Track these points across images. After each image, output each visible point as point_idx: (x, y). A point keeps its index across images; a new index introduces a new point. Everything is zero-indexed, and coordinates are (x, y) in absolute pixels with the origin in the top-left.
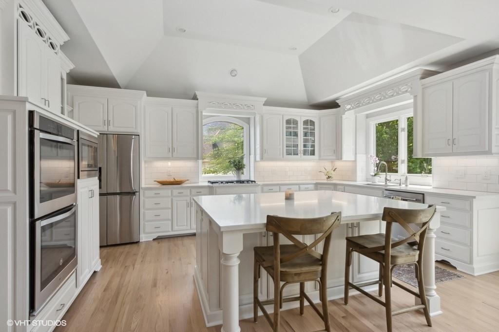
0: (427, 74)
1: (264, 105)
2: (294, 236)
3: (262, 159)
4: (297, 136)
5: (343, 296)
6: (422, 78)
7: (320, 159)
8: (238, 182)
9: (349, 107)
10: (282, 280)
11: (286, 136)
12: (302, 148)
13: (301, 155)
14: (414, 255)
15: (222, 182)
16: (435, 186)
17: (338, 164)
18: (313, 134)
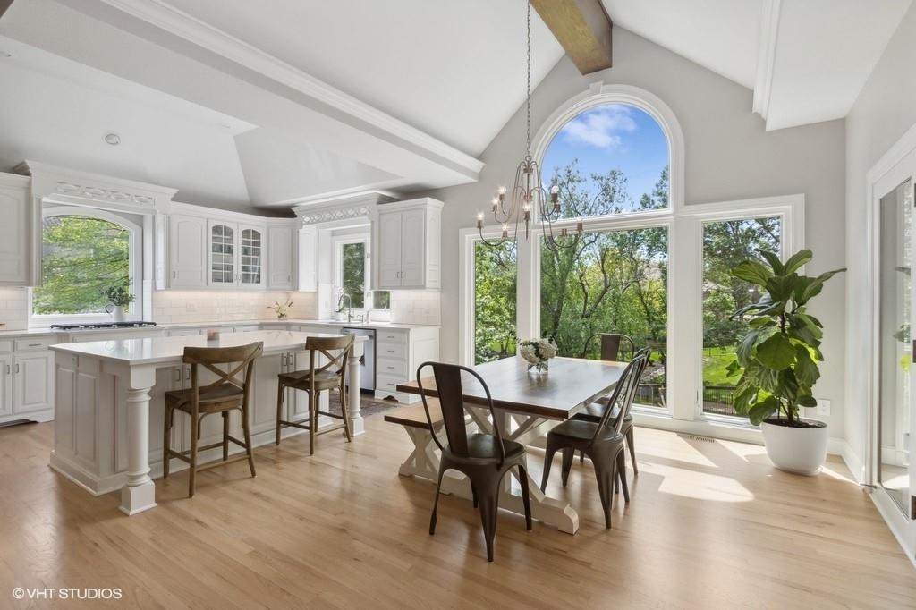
0: (384, 200)
1: (173, 200)
2: (214, 365)
3: (168, 286)
4: (232, 253)
5: (275, 440)
6: (379, 203)
7: (268, 288)
8: (121, 325)
9: (307, 219)
10: (200, 412)
11: (213, 251)
12: (240, 272)
13: (237, 282)
14: (336, 380)
15: (87, 326)
16: (392, 321)
17: (295, 296)
18: (257, 252)
